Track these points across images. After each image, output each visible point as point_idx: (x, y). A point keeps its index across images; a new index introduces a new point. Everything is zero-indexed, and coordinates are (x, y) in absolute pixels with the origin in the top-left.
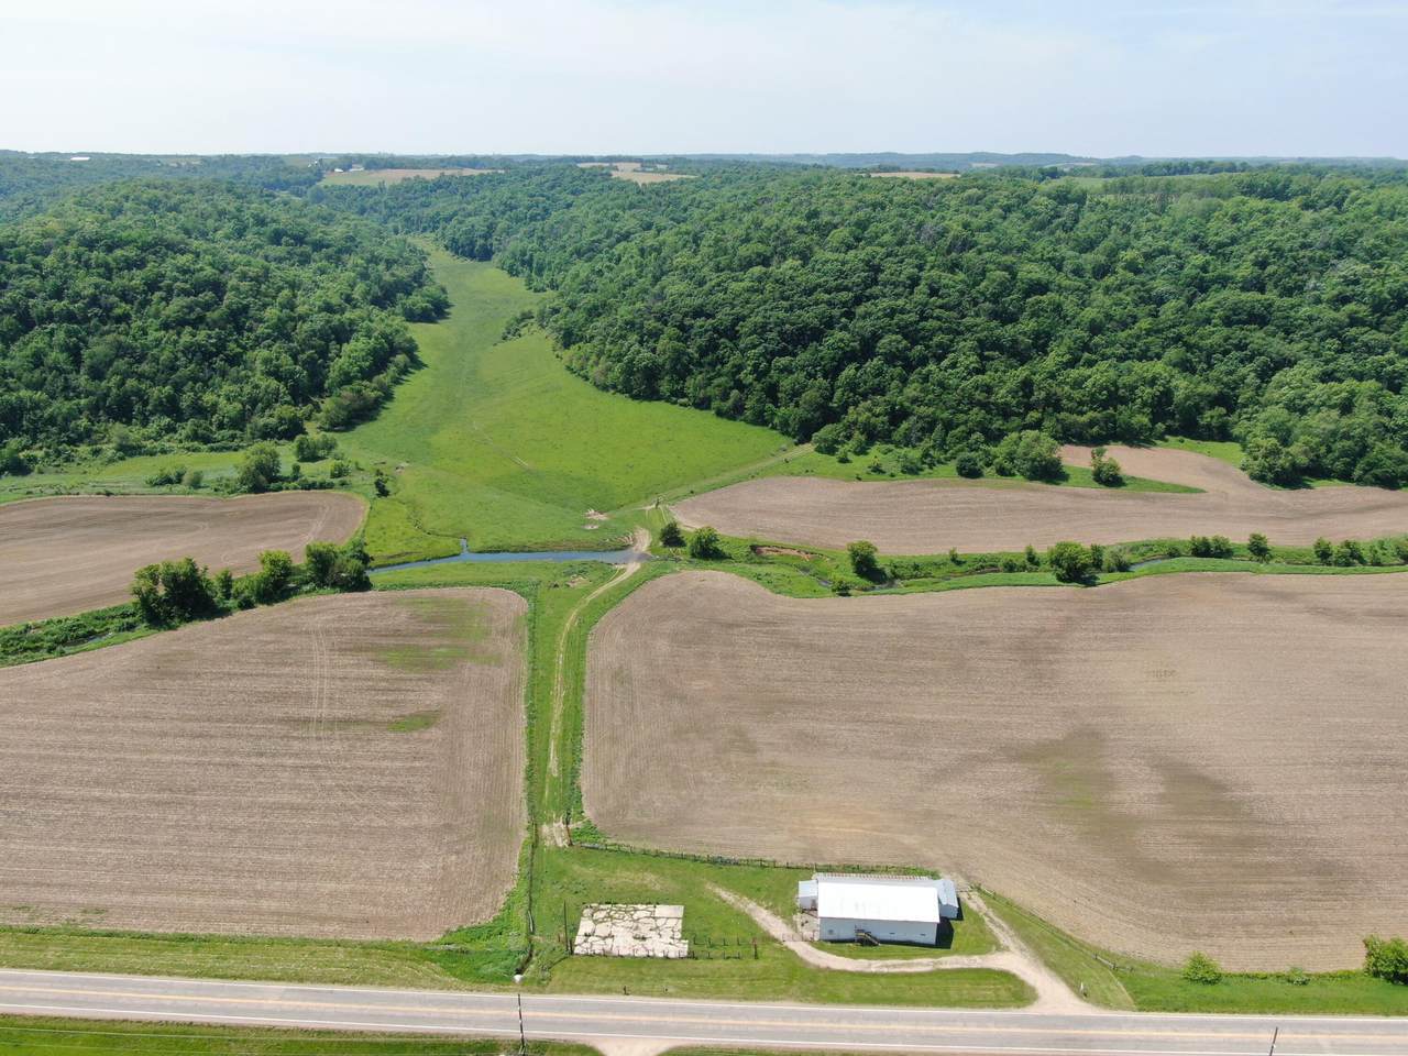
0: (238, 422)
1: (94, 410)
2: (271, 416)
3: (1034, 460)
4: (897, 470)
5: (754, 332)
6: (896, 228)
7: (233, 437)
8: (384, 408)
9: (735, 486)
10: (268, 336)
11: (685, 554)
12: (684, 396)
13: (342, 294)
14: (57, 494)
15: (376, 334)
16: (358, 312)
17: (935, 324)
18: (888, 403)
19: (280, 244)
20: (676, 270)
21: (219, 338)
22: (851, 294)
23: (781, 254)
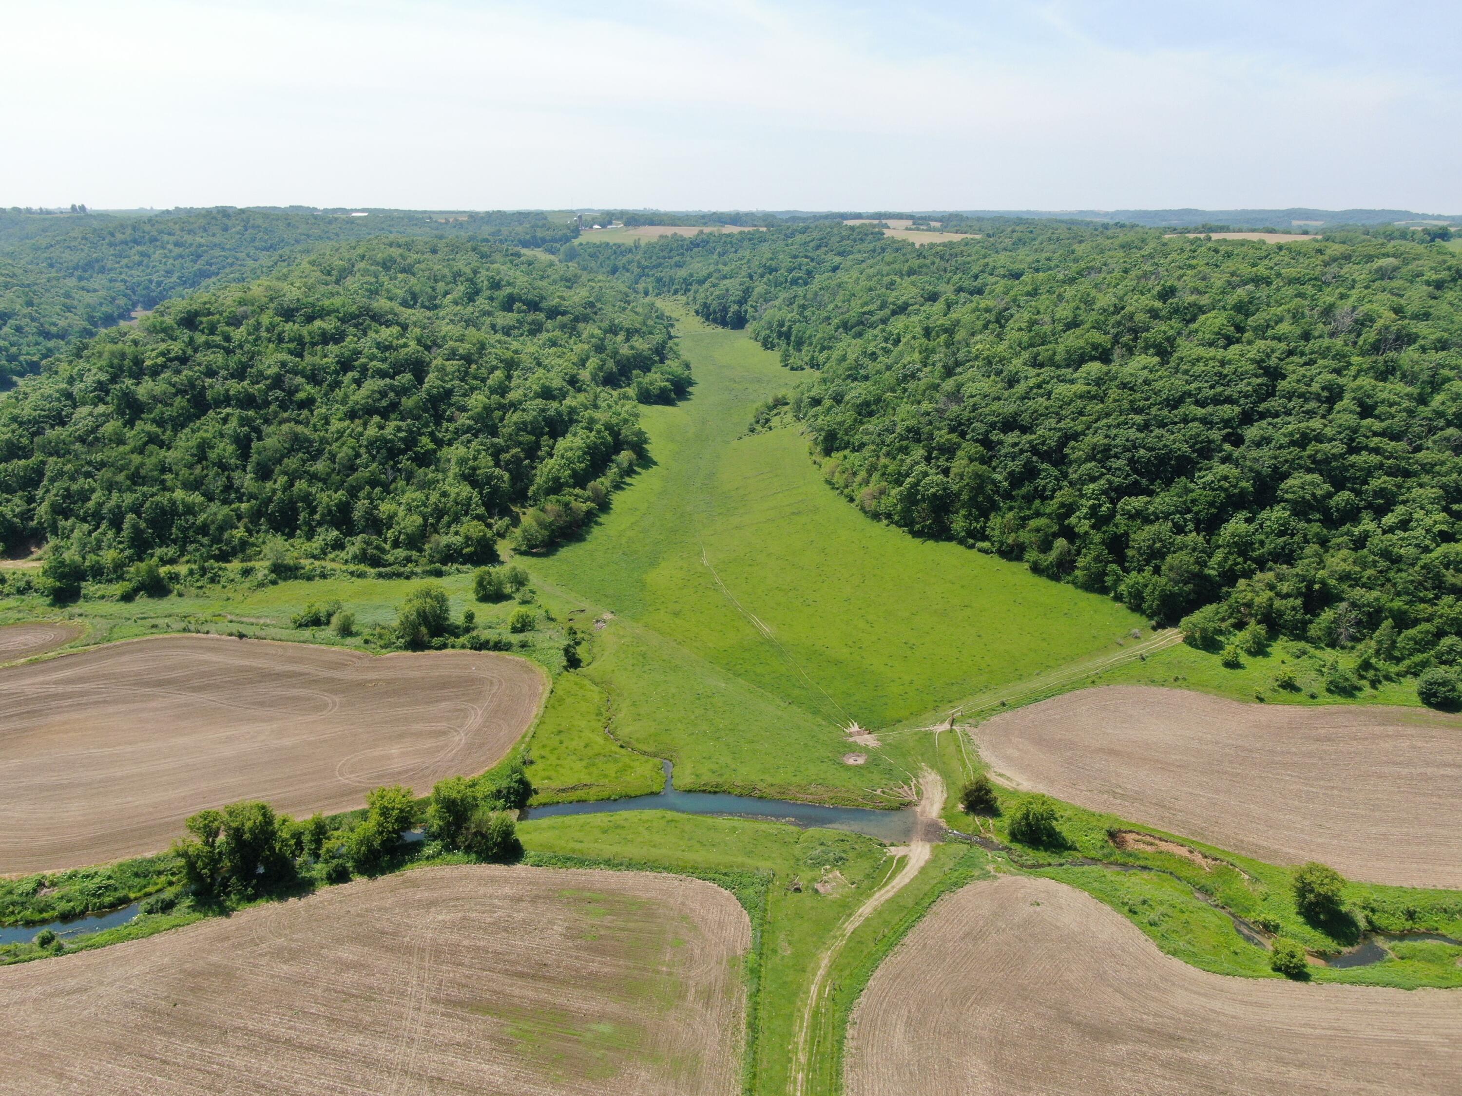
0: (415, 541)
1: (256, 515)
2: (457, 533)
4: (1319, 686)
5: (1091, 458)
6: (1296, 316)
7: (408, 560)
8: (597, 523)
9: (1067, 696)
10: (469, 429)
11: (1000, 831)
12: (985, 538)
13: (566, 374)
14: (184, 630)
15: (598, 426)
16: (581, 397)
17: (1374, 459)
18: (1303, 578)
19: (512, 311)
20: (976, 358)
21: (410, 431)
22: (1237, 409)
23: (1125, 345)
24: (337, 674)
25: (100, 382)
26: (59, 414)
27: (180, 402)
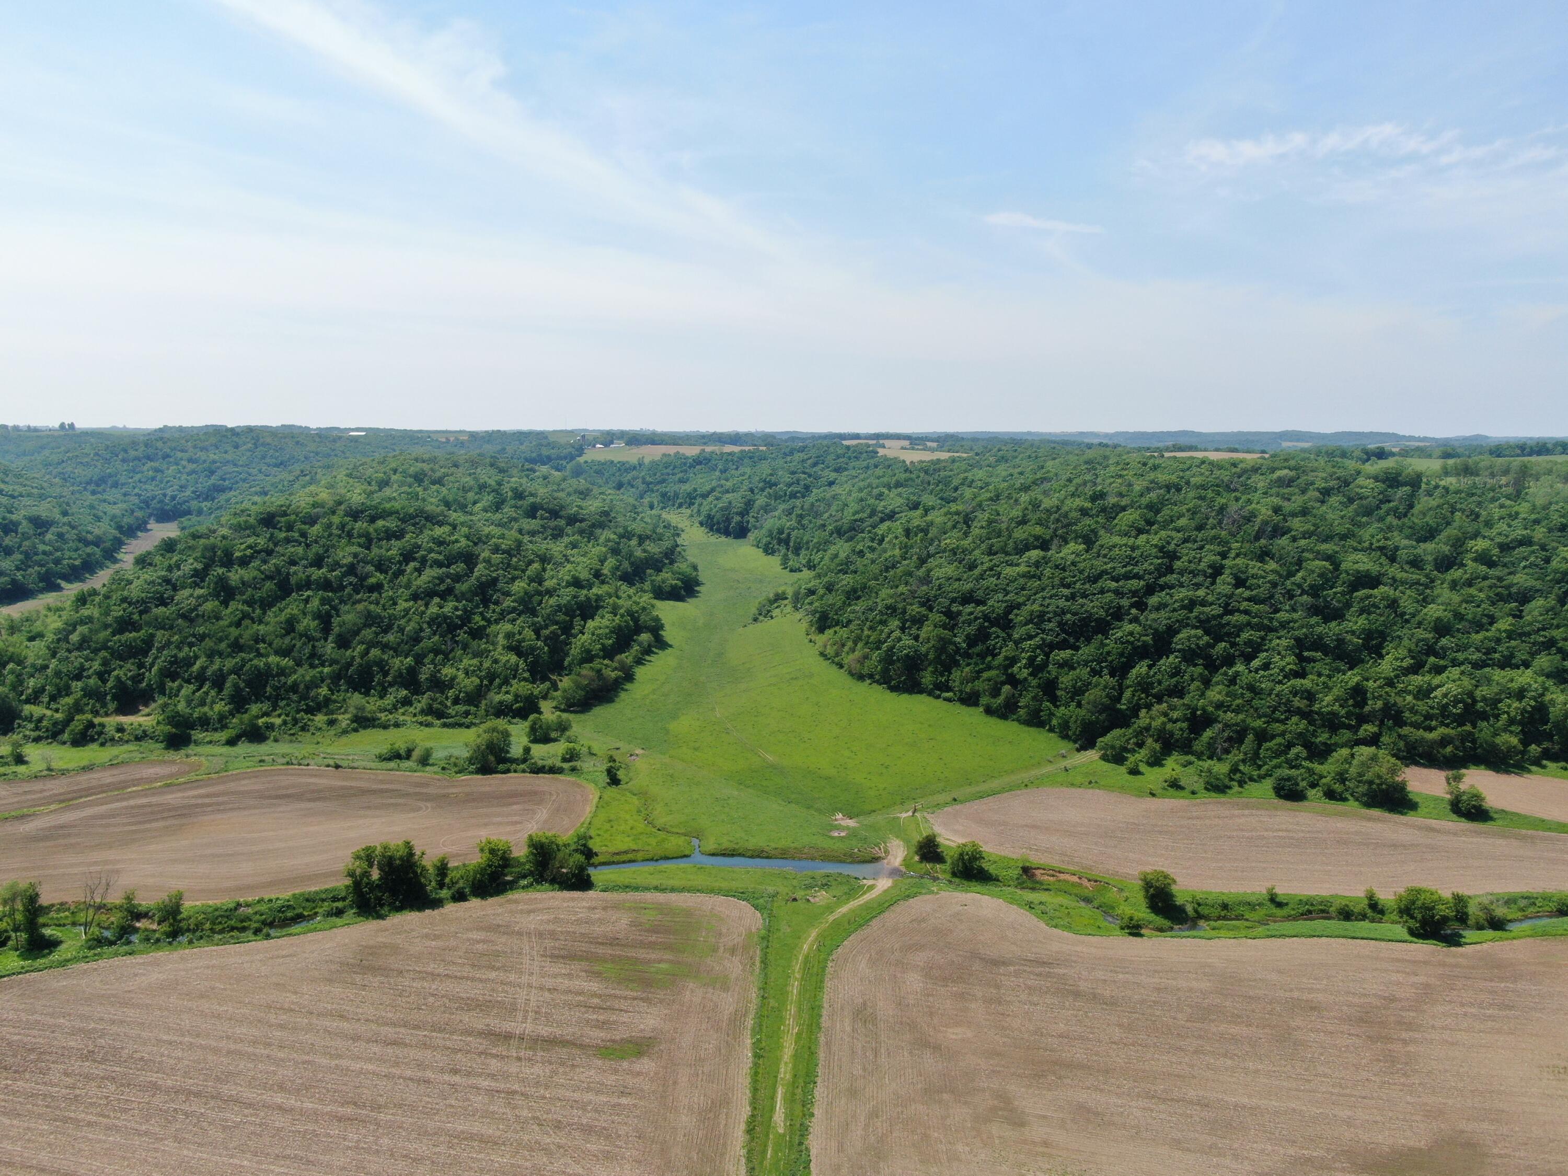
0: (474, 698)
1: (336, 678)
2: (507, 693)
3: (1371, 783)
4: (1199, 786)
5: (1030, 621)
6: (1194, 512)
7: (467, 713)
8: (623, 689)
9: (1006, 795)
10: (514, 610)
11: (944, 871)
12: (949, 689)
13: (591, 569)
14: (288, 763)
15: (622, 611)
16: (606, 588)
17: (1243, 618)
18: (1188, 707)
19: (535, 518)
20: (944, 551)
21: (465, 610)
22: (1142, 583)
23: (1061, 537)
24: (425, 791)
25: (195, 570)
26: (162, 596)
27: (269, 585)
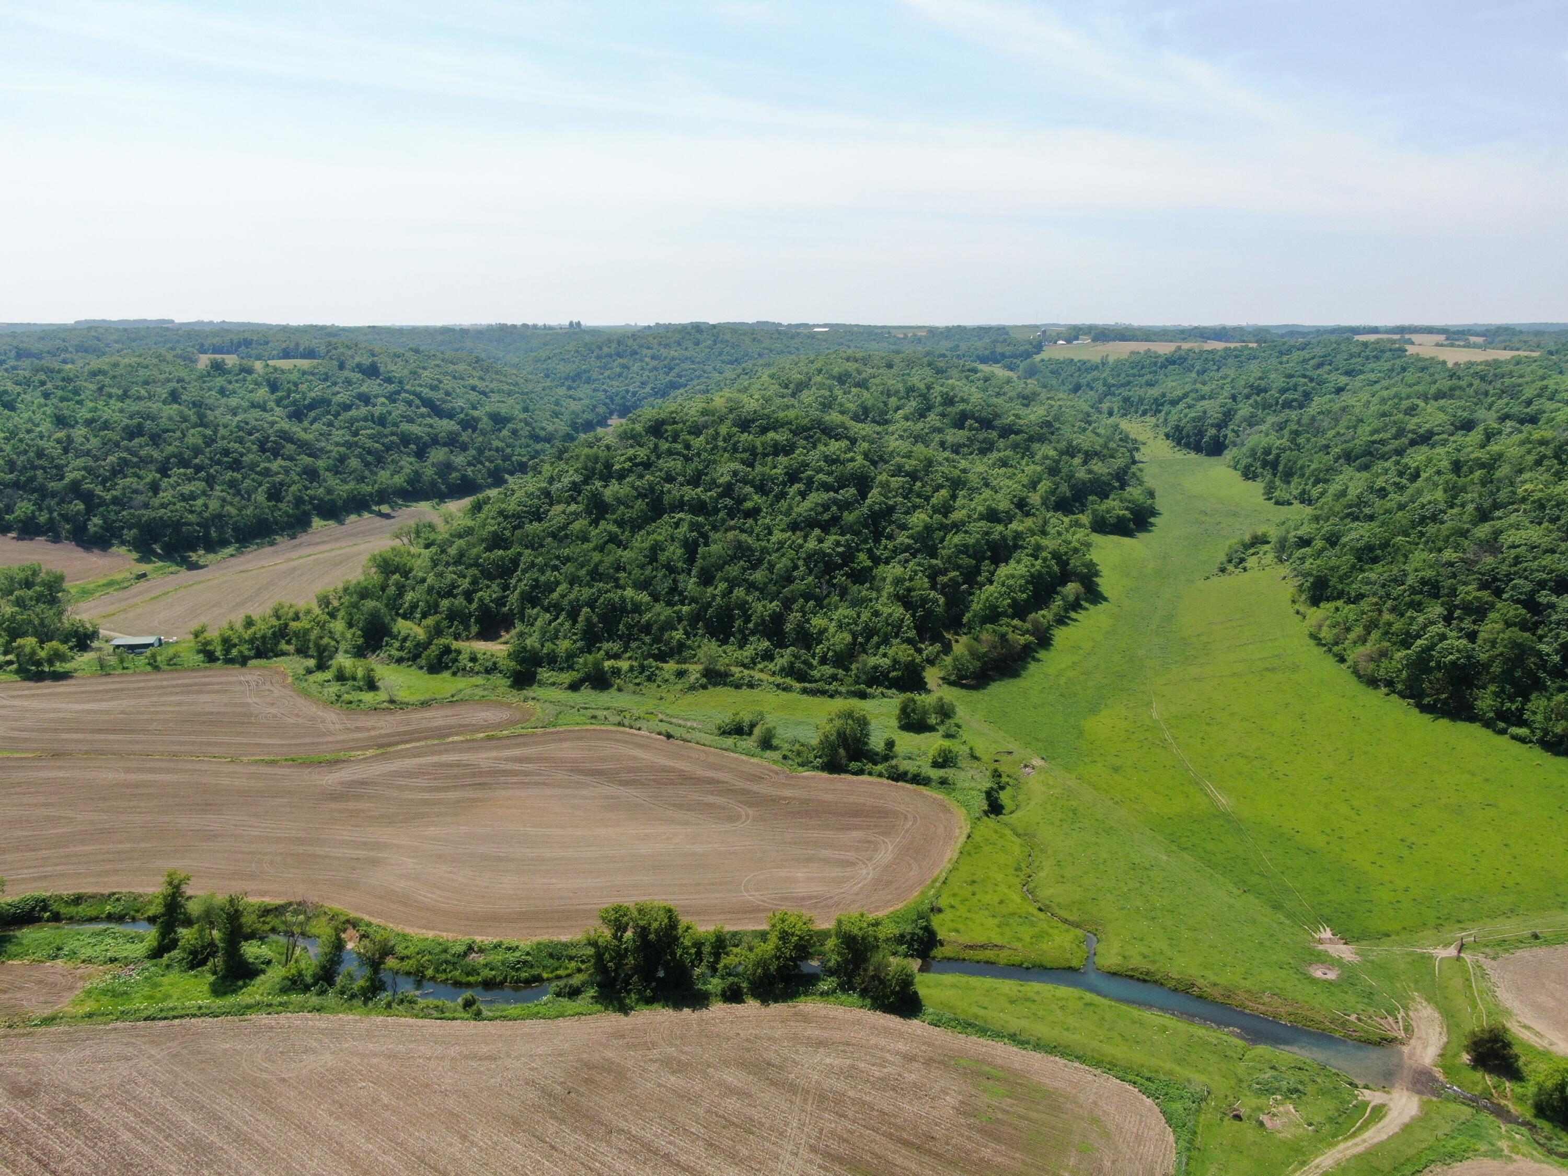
0: (843, 659)
1: (695, 619)
2: (885, 655)
7: (834, 678)
8: (1034, 659)
10: (907, 548)
11: (1521, 1099)
12: (1522, 723)
13: (1015, 496)
14: (619, 724)
15: (1044, 554)
16: (1029, 522)
19: (964, 428)
20: (1524, 500)
21: (848, 546)
24: (754, 787)
25: (574, 483)
26: (538, 510)
27: (640, 504)
